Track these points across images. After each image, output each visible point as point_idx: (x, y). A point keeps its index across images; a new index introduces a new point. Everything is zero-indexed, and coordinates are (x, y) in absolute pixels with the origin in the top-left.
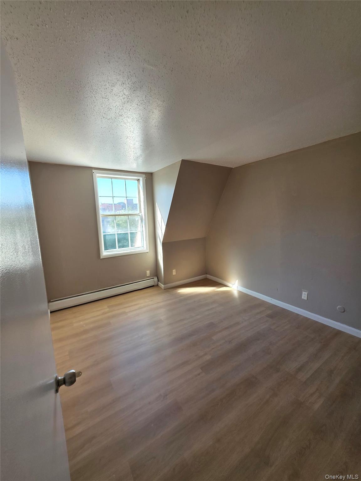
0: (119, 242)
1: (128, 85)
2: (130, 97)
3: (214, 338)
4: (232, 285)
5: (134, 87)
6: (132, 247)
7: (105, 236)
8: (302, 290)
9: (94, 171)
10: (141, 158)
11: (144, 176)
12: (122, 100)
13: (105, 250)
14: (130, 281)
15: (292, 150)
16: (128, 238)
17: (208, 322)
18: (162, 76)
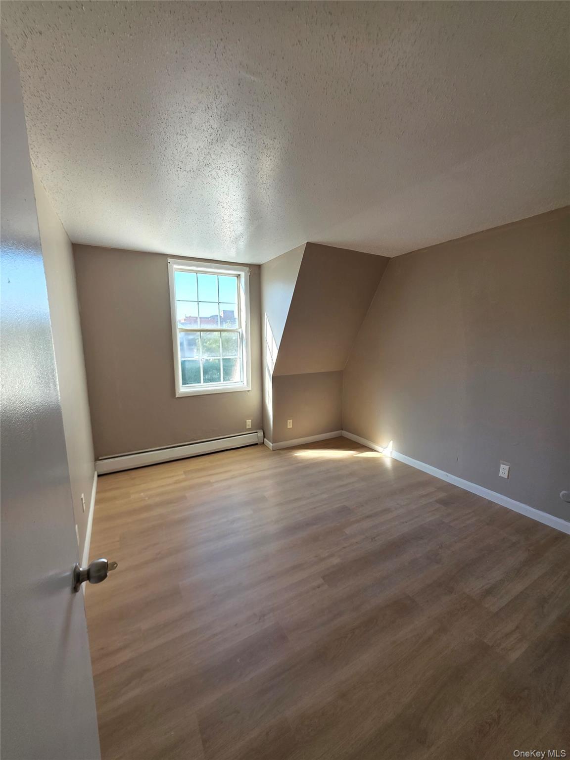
0: (205, 372)
1: (216, 111)
2: (220, 132)
3: (348, 531)
4: (382, 449)
5: (225, 114)
6: (225, 382)
7: (183, 363)
8: (501, 461)
9: (169, 260)
10: (242, 240)
11: (247, 269)
12: (208, 137)
13: (183, 384)
14: (220, 435)
15: (491, 227)
16: (220, 368)
17: (340, 505)
18: (271, 93)
